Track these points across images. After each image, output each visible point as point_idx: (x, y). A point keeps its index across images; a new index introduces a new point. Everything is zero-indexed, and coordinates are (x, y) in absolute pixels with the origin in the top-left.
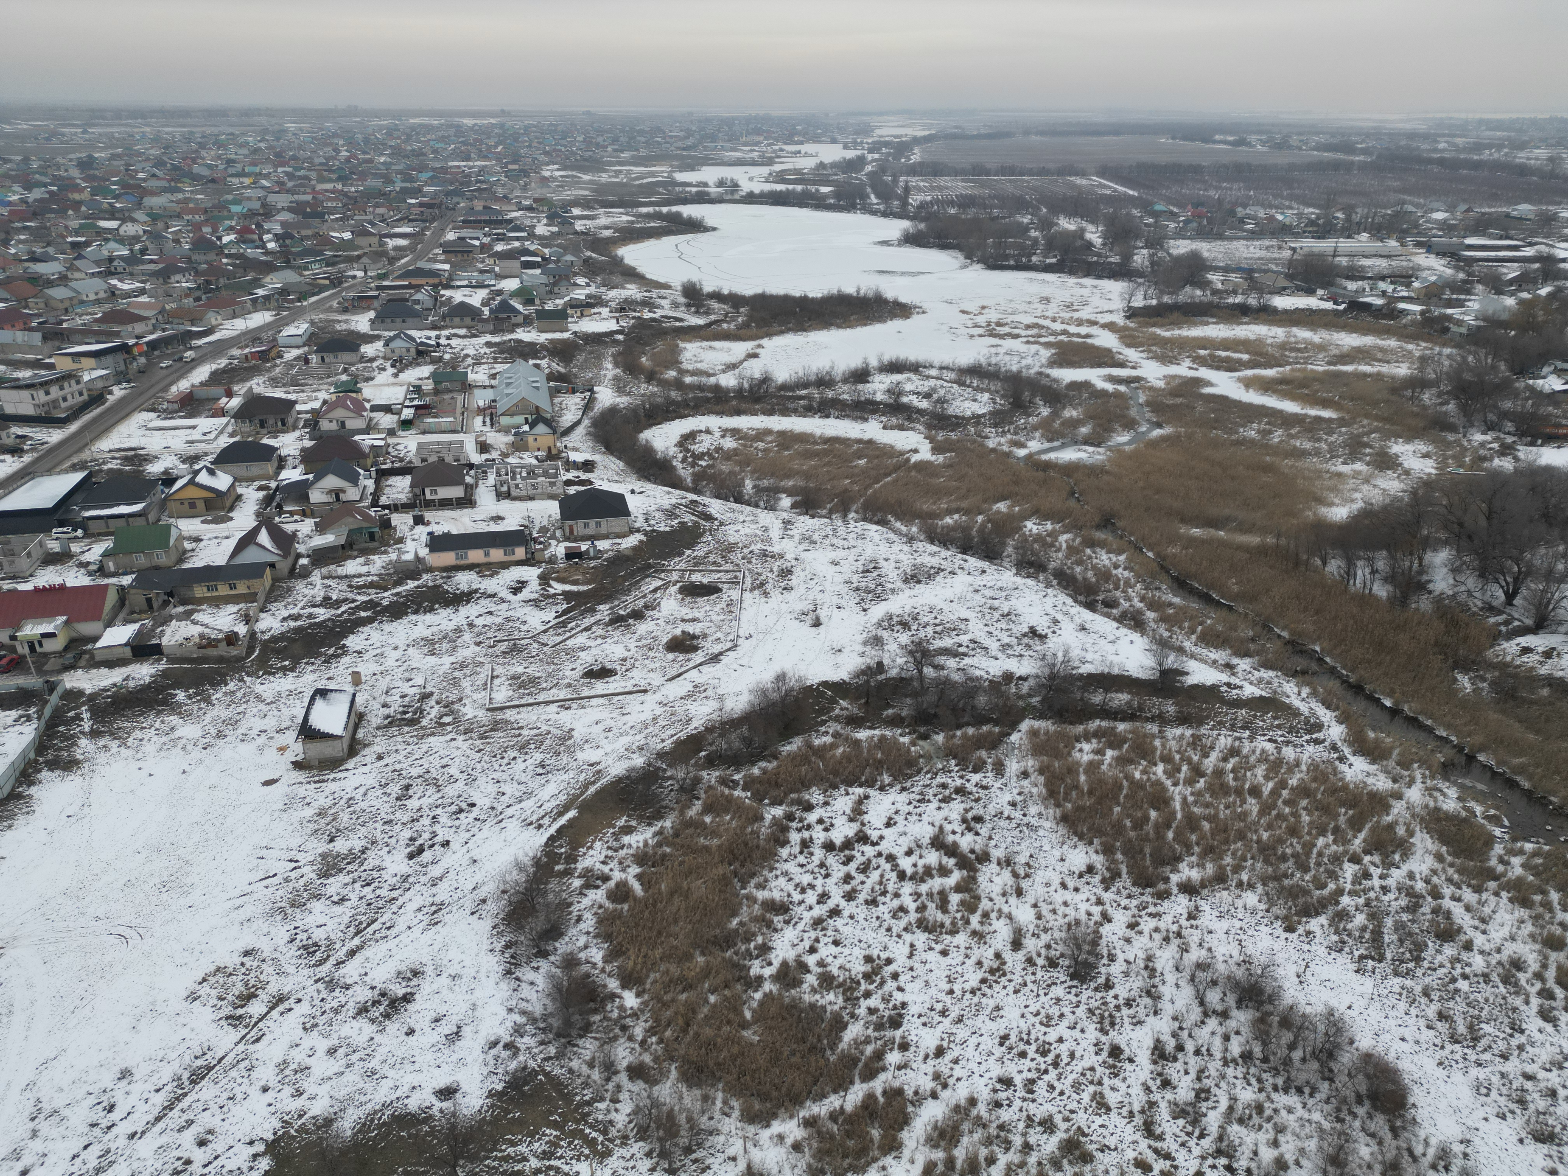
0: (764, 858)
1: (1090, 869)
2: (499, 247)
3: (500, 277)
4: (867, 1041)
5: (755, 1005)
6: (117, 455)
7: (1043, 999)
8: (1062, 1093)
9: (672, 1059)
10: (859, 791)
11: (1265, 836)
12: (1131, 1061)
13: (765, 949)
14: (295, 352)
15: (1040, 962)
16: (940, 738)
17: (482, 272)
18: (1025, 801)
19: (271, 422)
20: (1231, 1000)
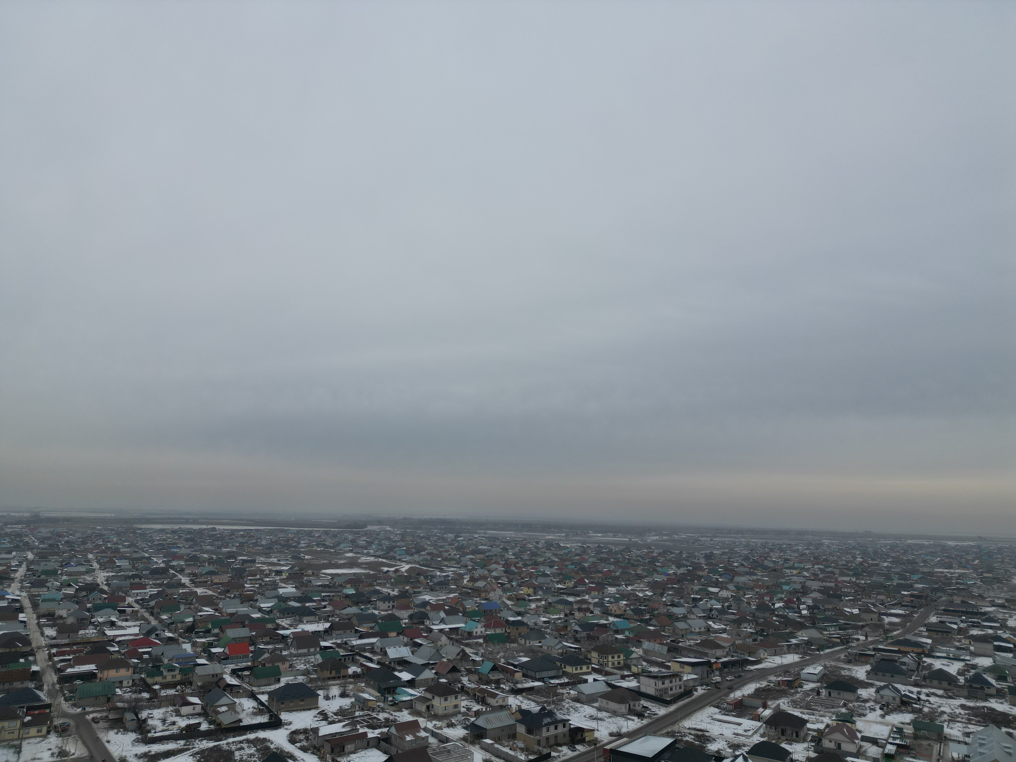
2: (975, 632)
3: (974, 654)
6: (693, 732)
14: (811, 686)
17: (958, 648)
19: (789, 732)
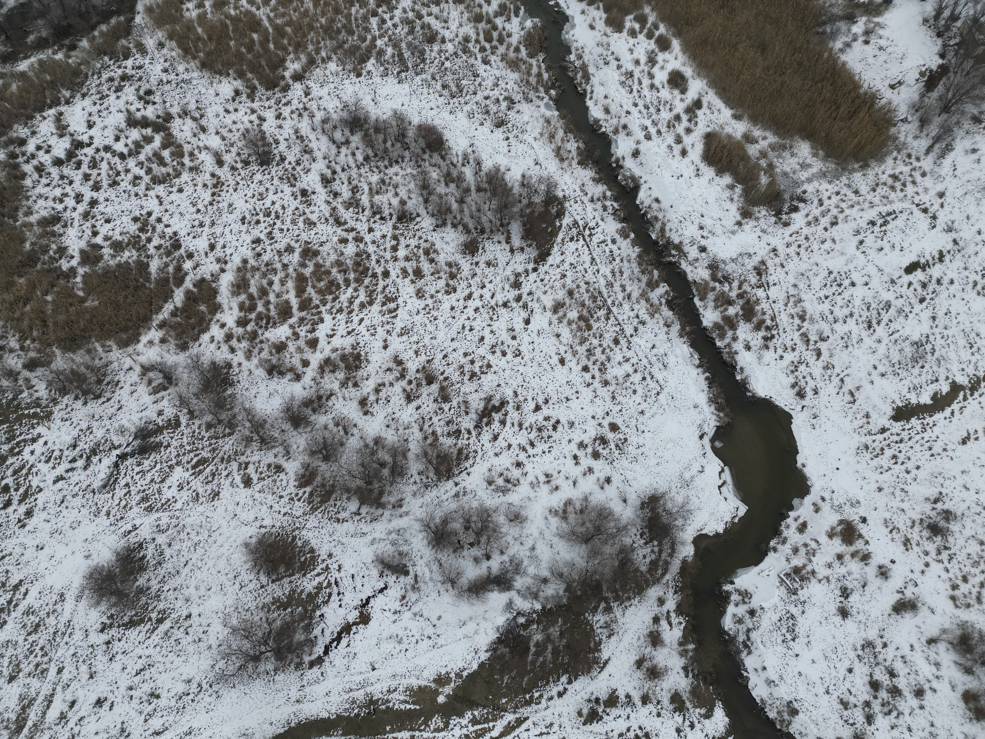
0: (17, 194)
1: (237, 93)
4: (167, 265)
5: (81, 285)
7: (252, 186)
8: (288, 230)
9: (50, 345)
10: (52, 112)
11: (323, 21)
12: (314, 193)
13: (62, 251)
15: (239, 165)
16: (85, 43)
18: (172, 65)
20: (347, 132)
